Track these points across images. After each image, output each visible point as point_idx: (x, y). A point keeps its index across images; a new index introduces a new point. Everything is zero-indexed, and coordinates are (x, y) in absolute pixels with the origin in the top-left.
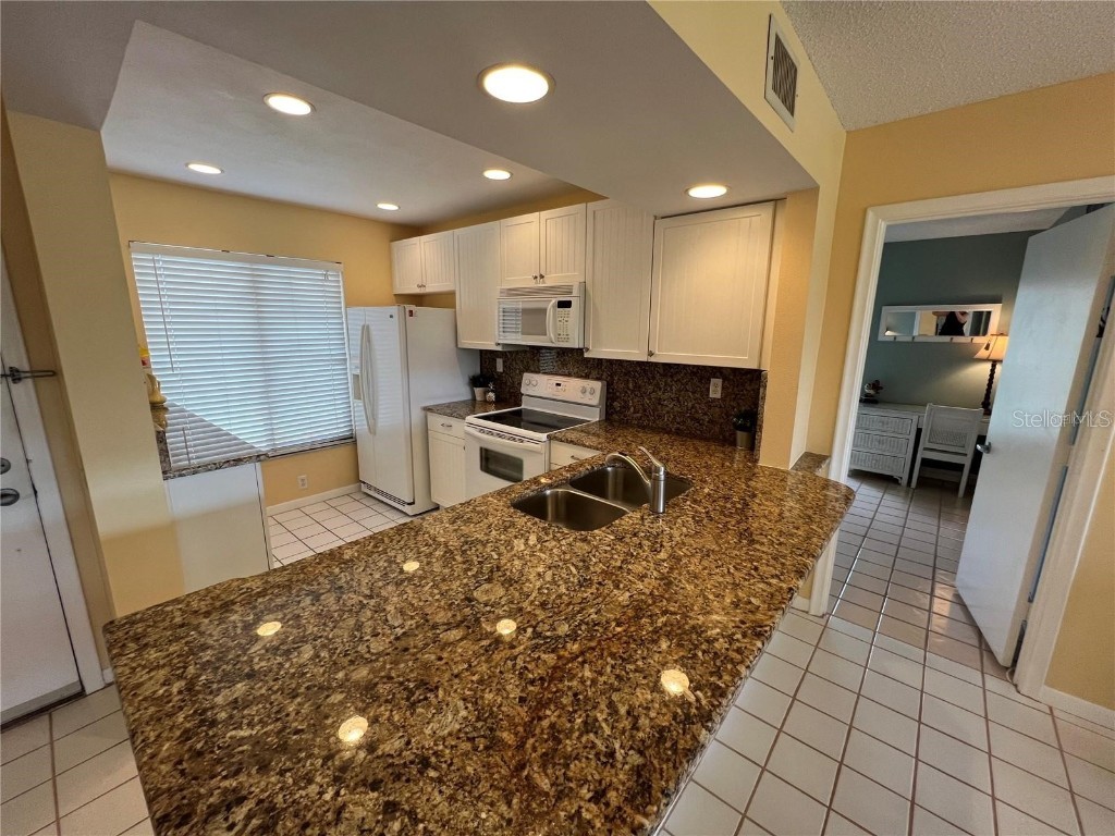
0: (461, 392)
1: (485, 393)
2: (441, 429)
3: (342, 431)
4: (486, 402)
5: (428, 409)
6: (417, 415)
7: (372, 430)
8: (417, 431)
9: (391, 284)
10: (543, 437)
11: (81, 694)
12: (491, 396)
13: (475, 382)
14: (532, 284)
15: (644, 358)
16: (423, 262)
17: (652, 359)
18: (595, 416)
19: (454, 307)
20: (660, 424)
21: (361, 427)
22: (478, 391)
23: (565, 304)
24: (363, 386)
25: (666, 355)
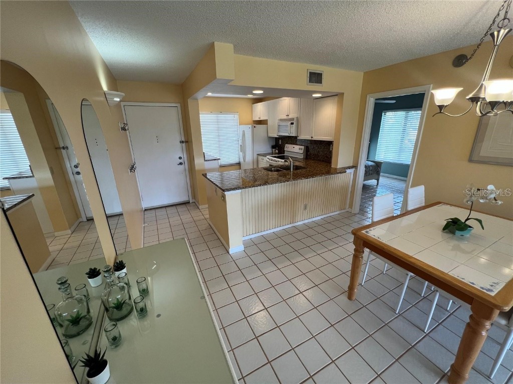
0: (269, 150)
1: (275, 150)
2: (261, 160)
3: (237, 161)
4: (276, 153)
5: (258, 155)
6: (255, 156)
7: (244, 161)
8: (255, 160)
9: (252, 118)
10: (283, 161)
11: (189, 203)
12: (277, 151)
13: (273, 147)
14: (285, 117)
15: (311, 139)
16: (260, 111)
17: (312, 139)
18: (302, 157)
19: (267, 124)
20: (319, 158)
21: (242, 160)
22: (274, 150)
23: (292, 124)
24: (243, 148)
25: (315, 138)
